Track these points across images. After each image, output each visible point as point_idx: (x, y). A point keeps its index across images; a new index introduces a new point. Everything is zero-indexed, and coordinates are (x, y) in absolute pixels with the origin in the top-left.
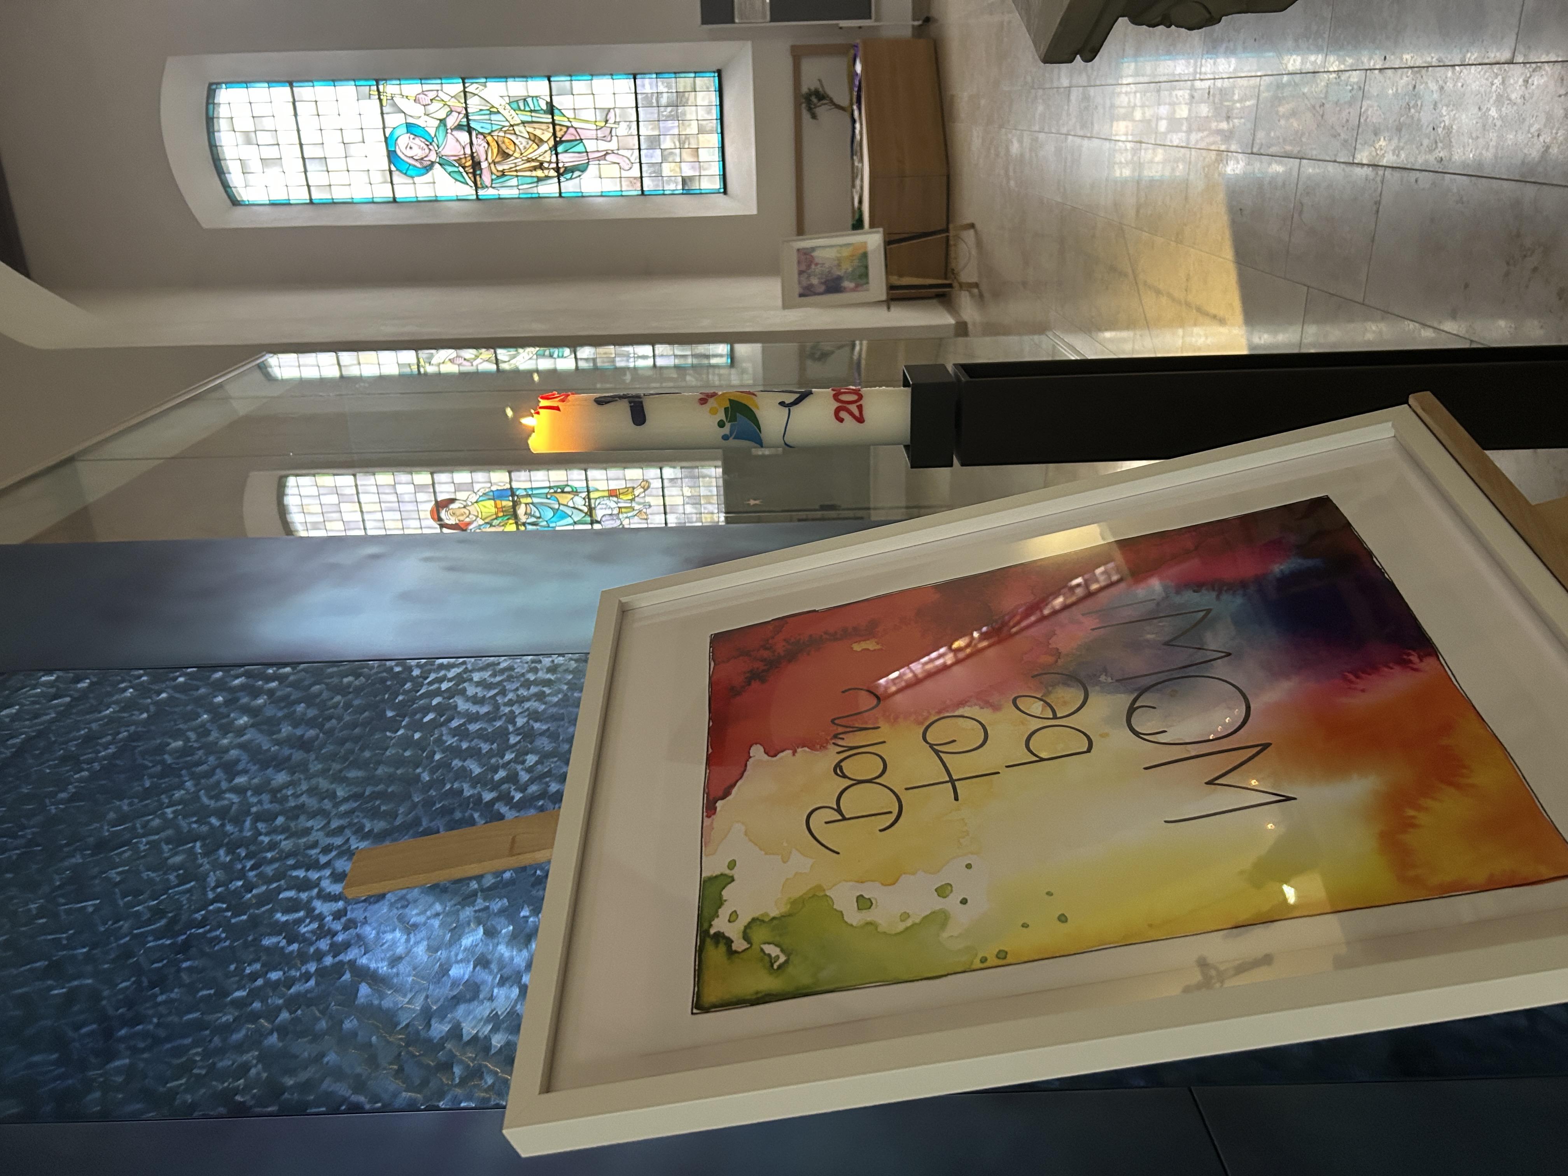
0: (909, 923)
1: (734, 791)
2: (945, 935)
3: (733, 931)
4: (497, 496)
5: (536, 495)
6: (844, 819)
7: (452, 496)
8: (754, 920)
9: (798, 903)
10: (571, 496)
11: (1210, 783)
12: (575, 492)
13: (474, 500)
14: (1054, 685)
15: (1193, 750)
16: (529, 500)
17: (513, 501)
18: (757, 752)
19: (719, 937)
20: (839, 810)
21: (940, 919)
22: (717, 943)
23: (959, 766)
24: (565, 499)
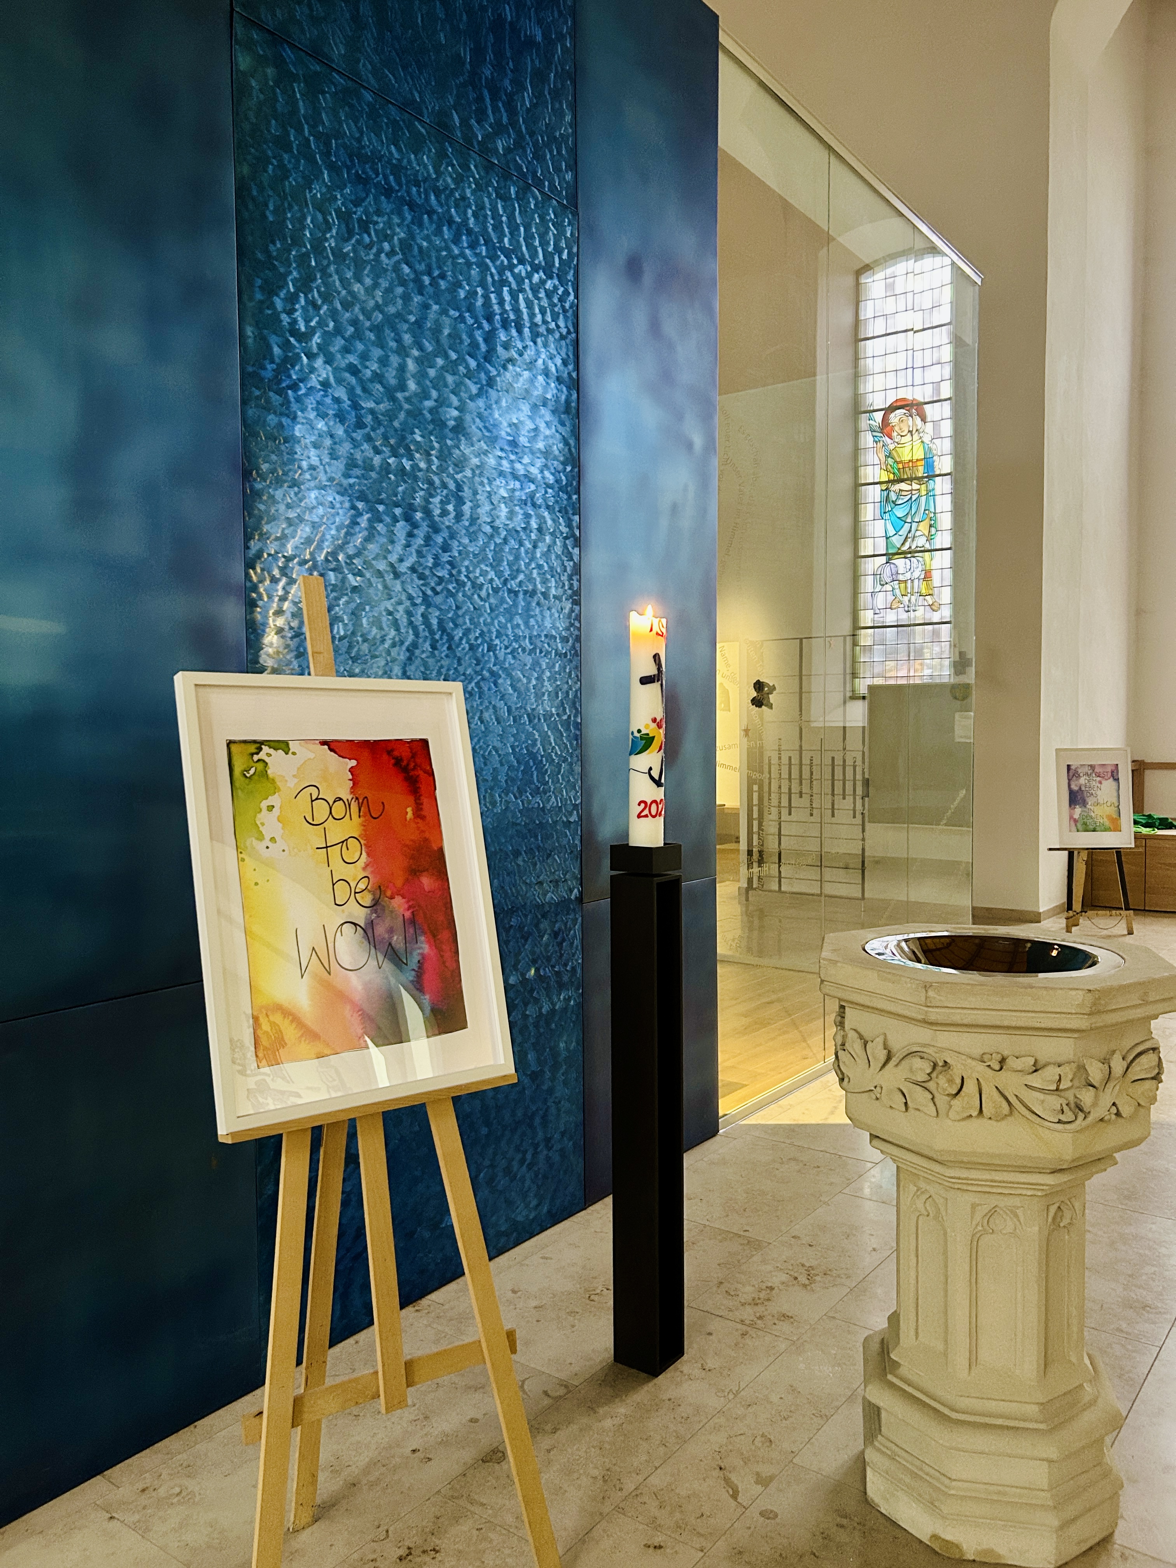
0: (260, 826)
1: (332, 753)
2: (254, 839)
3: (262, 756)
4: (928, 461)
5: (927, 500)
6: (312, 801)
7: (929, 419)
8: (267, 764)
9: (273, 781)
10: (927, 534)
11: (313, 948)
12: (929, 539)
13: (924, 439)
14: (374, 894)
15: (331, 945)
16: (924, 493)
17: (923, 477)
18: (354, 763)
19: (260, 749)
20: (317, 799)
21: (260, 838)
22: (257, 748)
23: (335, 852)
24: (924, 527)
